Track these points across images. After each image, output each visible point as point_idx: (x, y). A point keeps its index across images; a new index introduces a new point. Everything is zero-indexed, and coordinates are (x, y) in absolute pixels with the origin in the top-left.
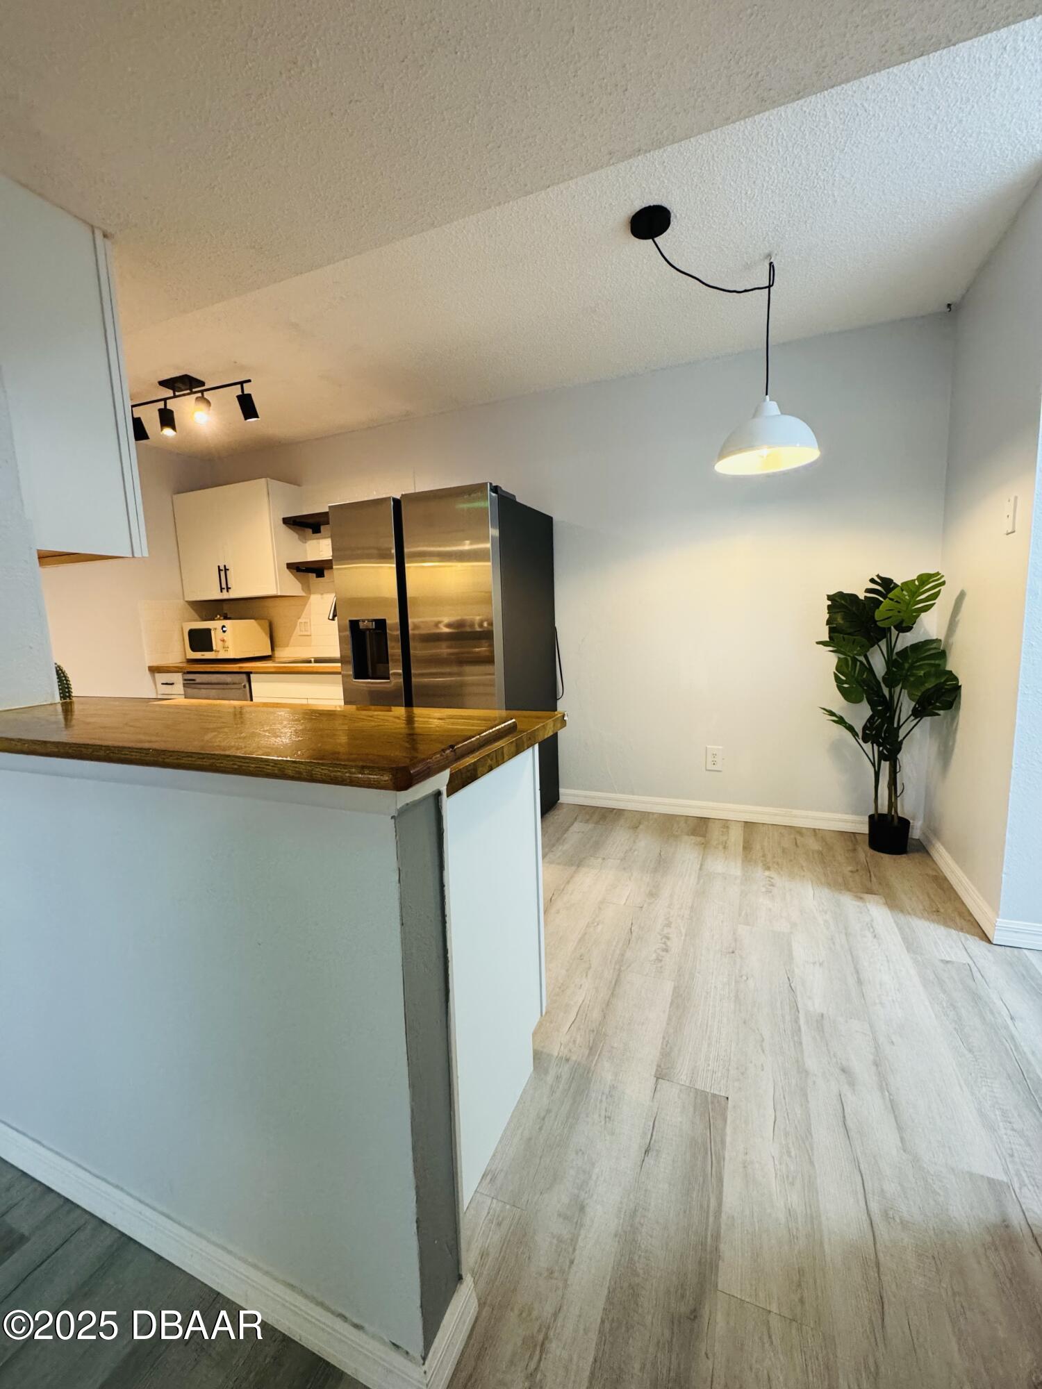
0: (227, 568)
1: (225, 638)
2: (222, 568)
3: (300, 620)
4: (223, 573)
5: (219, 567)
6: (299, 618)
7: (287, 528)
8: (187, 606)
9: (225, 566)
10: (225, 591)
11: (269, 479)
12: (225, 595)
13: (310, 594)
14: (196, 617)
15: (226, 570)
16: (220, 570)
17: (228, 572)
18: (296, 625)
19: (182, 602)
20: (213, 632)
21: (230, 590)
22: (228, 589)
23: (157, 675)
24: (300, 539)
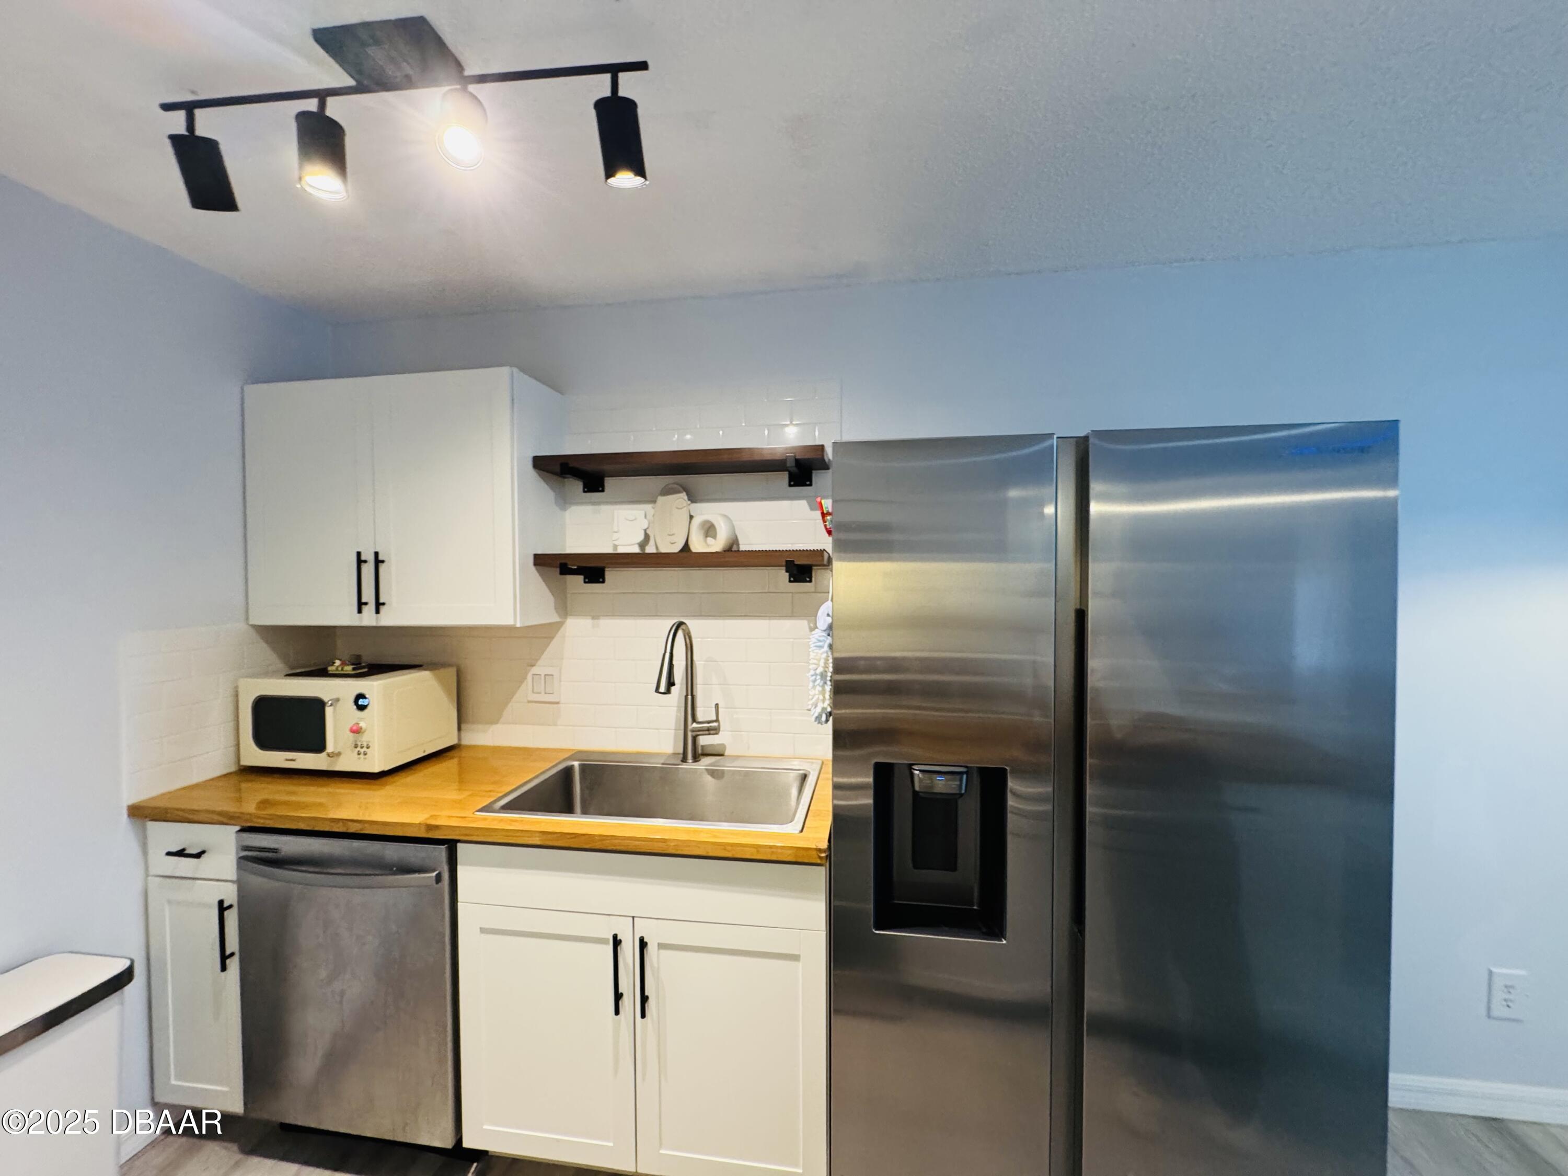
0: (380, 558)
1: (362, 724)
2: (368, 556)
3: (535, 670)
4: (368, 571)
5: (359, 554)
6: (532, 666)
7: (539, 478)
8: (253, 634)
9: (376, 554)
10: (369, 610)
11: (515, 370)
12: (368, 618)
13: (566, 618)
14: (280, 665)
15: (378, 562)
16: (360, 562)
17: (382, 568)
18: (525, 678)
19: (242, 626)
20: (329, 711)
21: (383, 609)
22: (379, 605)
23: (155, 829)
24: (556, 503)
